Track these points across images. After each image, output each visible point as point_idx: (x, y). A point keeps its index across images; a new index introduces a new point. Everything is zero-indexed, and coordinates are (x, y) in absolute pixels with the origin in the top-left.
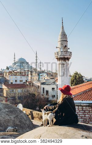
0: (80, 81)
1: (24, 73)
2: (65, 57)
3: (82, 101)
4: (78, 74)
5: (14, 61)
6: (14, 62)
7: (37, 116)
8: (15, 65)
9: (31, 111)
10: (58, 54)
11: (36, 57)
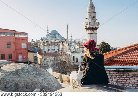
0: (107, 49)
1: (56, 43)
2: (94, 27)
3: (110, 66)
4: (105, 43)
5: (48, 32)
6: (47, 34)
7: (66, 79)
8: (48, 36)
9: (60, 75)
10: (86, 25)
11: (67, 29)
